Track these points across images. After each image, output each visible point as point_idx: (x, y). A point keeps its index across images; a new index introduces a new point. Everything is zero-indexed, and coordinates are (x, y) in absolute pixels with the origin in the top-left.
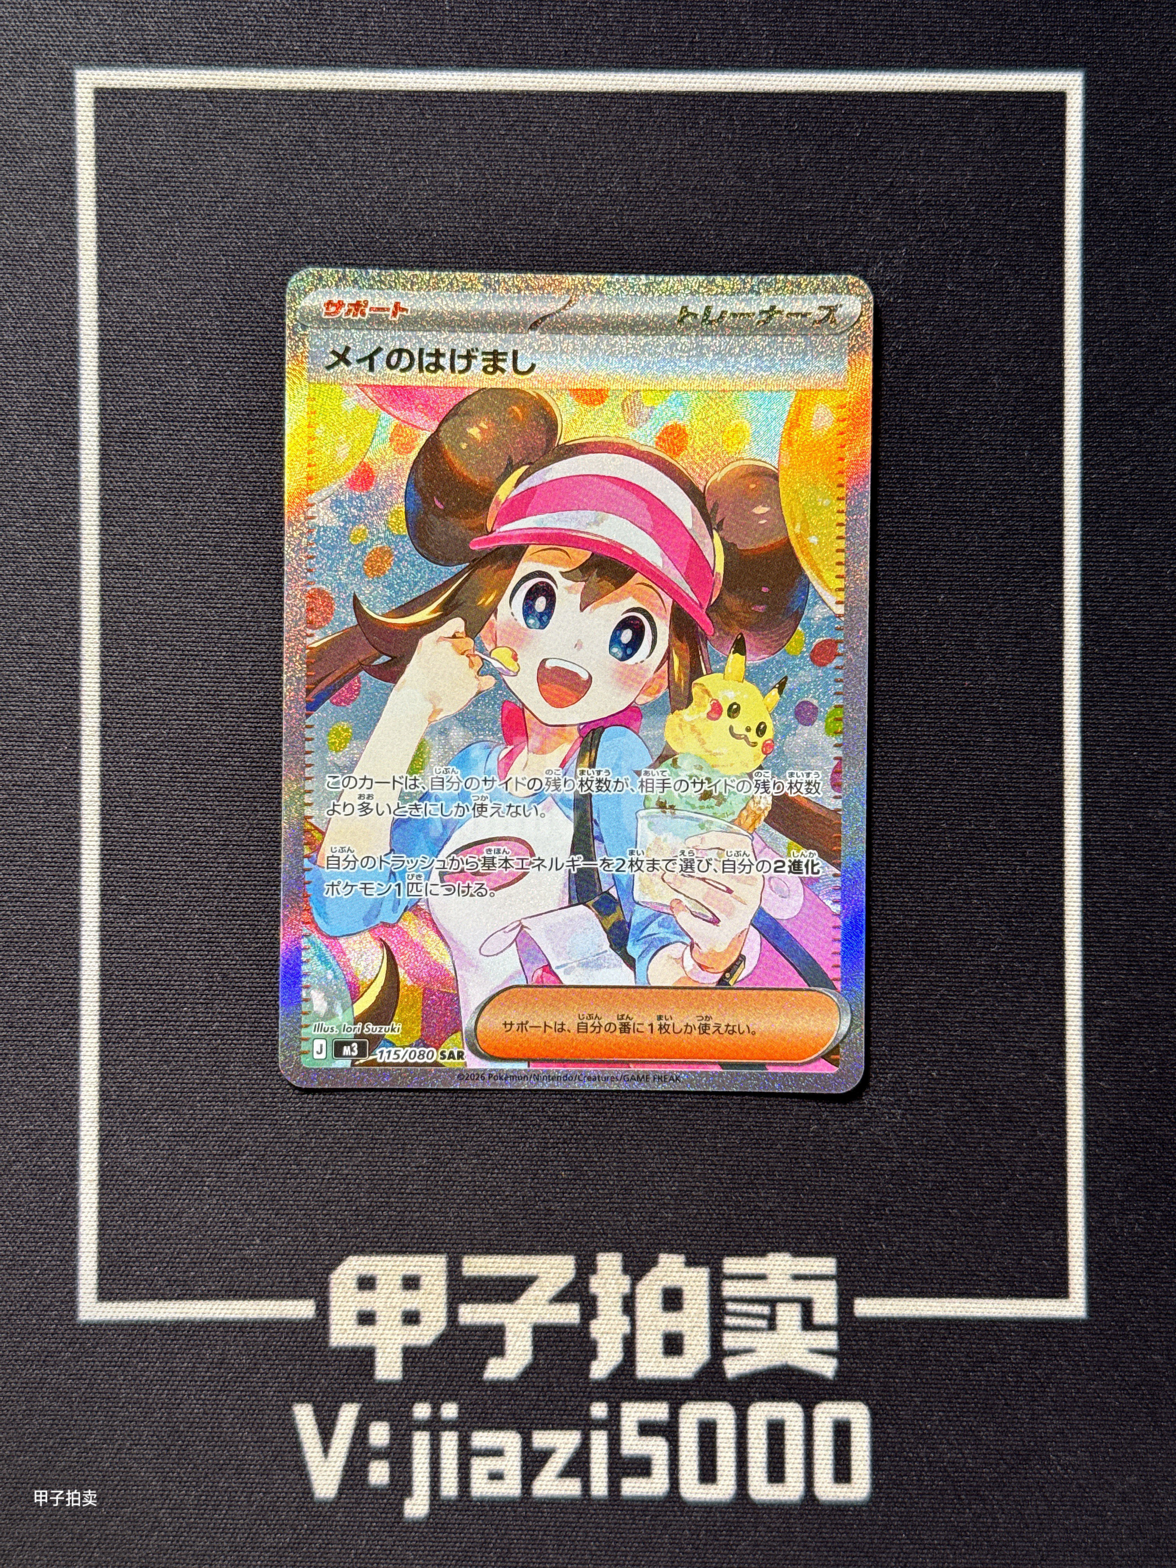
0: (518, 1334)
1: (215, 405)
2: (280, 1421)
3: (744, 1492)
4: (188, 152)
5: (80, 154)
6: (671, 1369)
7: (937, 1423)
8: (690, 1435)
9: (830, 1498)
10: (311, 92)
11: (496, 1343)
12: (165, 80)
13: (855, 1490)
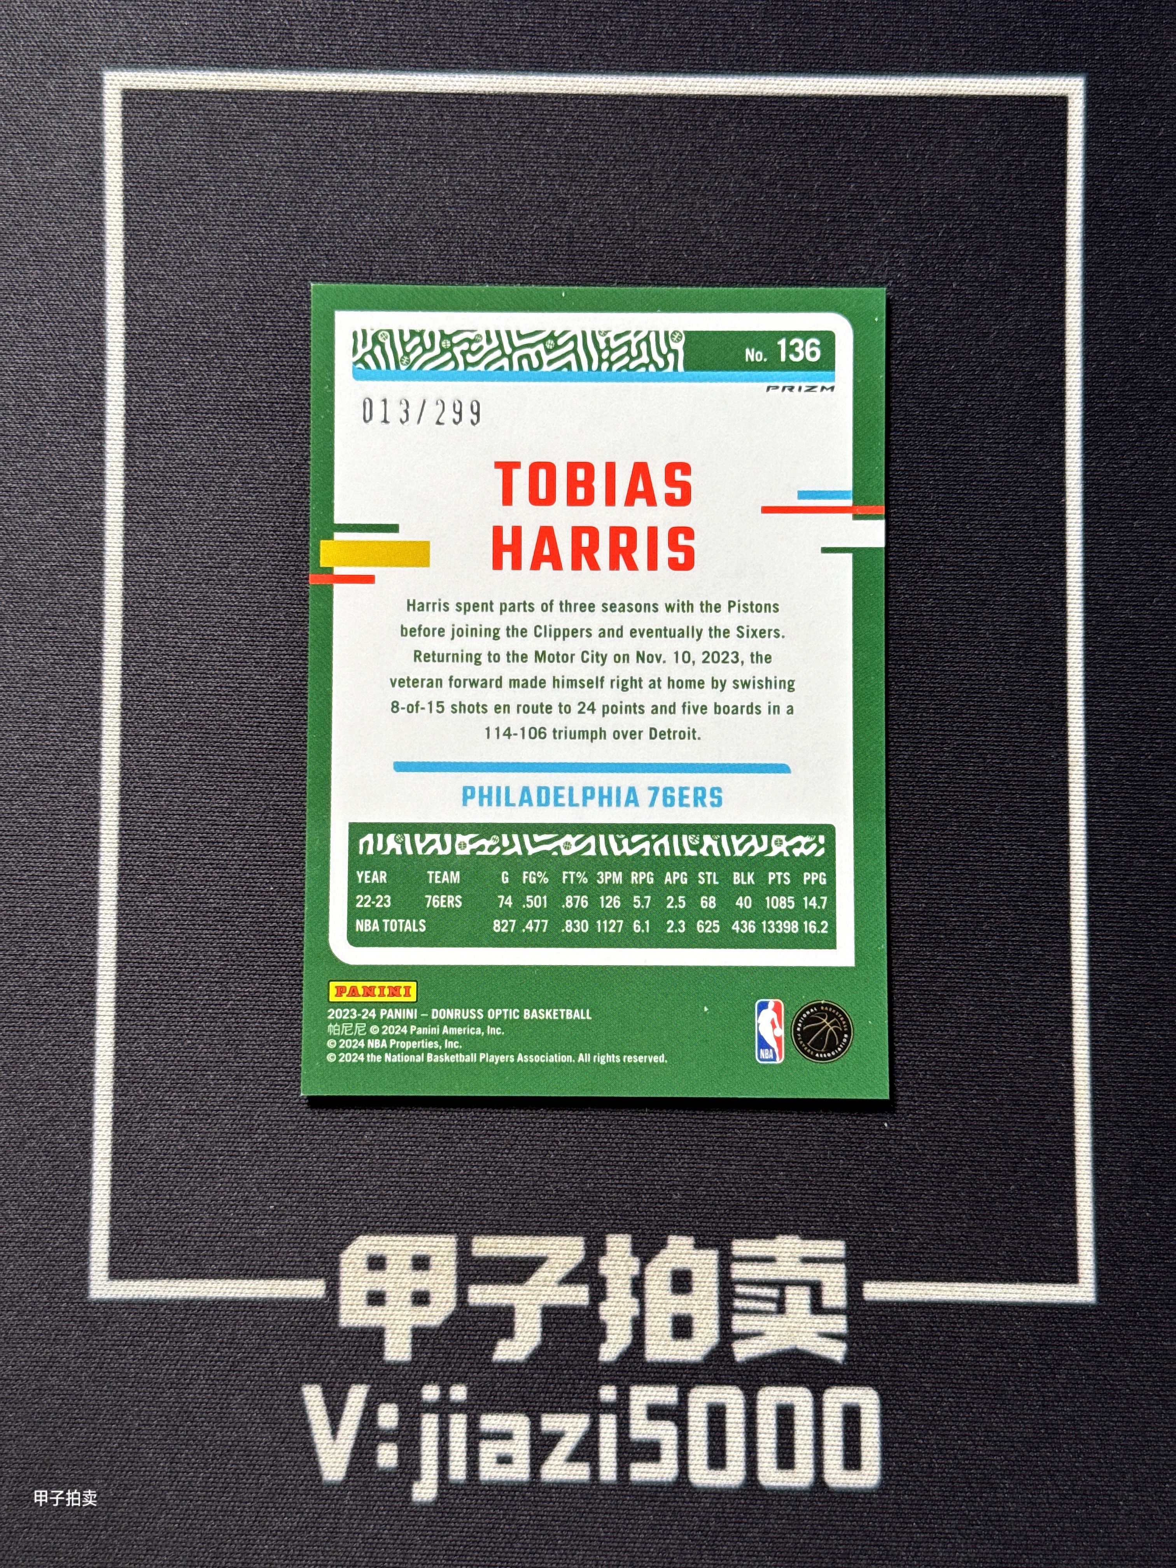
1: (238, 398)
2: (289, 1402)
3: (753, 1478)
4: (213, 152)
5: (107, 154)
6: (680, 1353)
7: (947, 1409)
8: (699, 1419)
9: (840, 1485)
10: (332, 94)
11: (506, 1324)
13: (865, 1477)
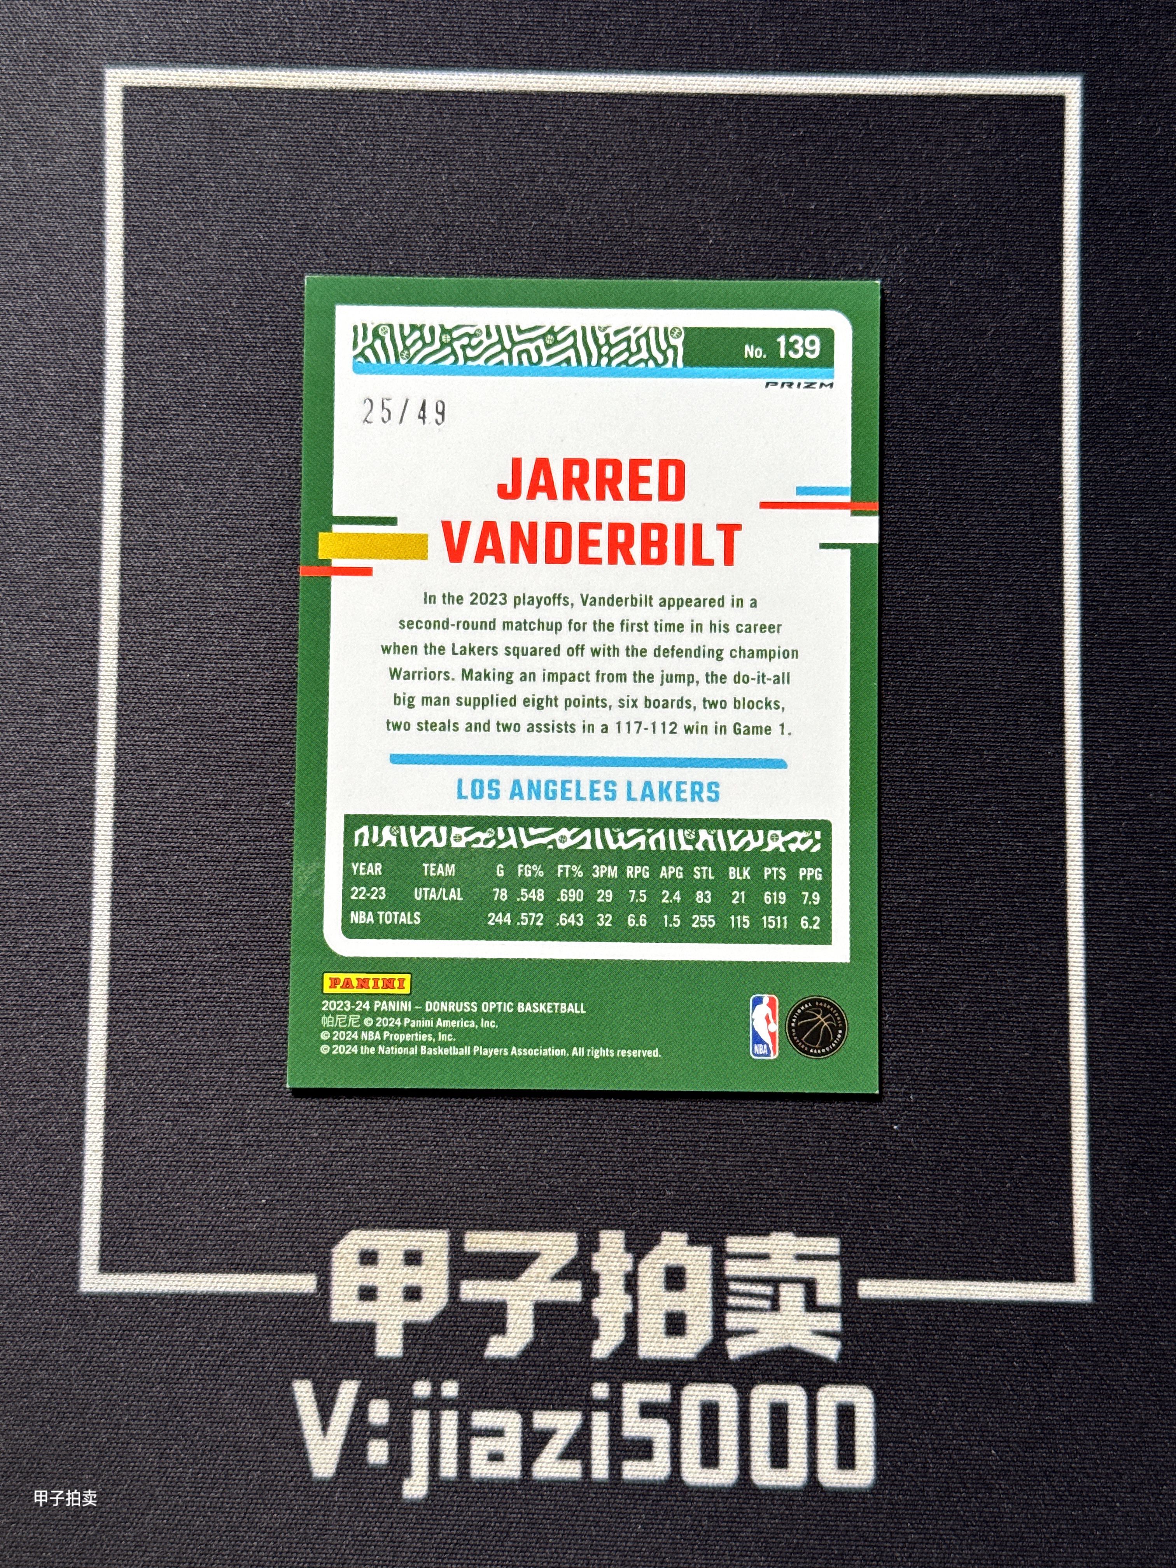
0: (519, 1312)
1: (236, 392)
2: (280, 1398)
3: (746, 1477)
4: (213, 148)
5: (108, 150)
6: (673, 1350)
7: (942, 1408)
8: (692, 1417)
9: (834, 1485)
10: (332, 91)
11: (497, 1320)
12: (191, 79)
13: (859, 1477)
